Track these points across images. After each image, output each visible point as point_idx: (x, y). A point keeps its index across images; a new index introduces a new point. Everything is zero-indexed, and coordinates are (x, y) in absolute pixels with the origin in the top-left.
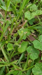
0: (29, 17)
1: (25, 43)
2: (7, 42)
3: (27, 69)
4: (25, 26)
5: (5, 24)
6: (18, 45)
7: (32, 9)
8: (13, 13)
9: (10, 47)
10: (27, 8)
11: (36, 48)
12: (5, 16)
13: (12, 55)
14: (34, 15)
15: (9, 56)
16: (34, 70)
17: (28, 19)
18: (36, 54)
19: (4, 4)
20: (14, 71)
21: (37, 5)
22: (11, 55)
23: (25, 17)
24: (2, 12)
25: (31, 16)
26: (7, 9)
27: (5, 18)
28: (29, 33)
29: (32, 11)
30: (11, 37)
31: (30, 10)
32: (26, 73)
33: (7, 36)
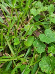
0: (35, 13)
1: (31, 38)
2: (13, 37)
3: (34, 64)
4: (31, 22)
5: (12, 21)
6: (25, 39)
7: (37, 6)
8: (19, 11)
9: (17, 42)
10: (33, 5)
11: (42, 41)
12: (12, 13)
13: (19, 50)
14: (39, 12)
15: (16, 51)
16: (41, 64)
17: (34, 15)
18: (42, 47)
19: (11, 3)
20: (21, 65)
21: (42, 3)
22: (17, 51)
23: (31, 13)
24: (9, 10)
25: (37, 12)
26: (13, 6)
27: (11, 15)
28: (35, 28)
29: (38, 8)
30: (18, 34)
31: (36, 7)
32: (33, 67)
33: (13, 33)
